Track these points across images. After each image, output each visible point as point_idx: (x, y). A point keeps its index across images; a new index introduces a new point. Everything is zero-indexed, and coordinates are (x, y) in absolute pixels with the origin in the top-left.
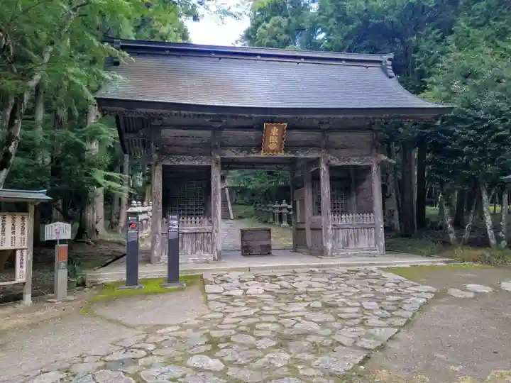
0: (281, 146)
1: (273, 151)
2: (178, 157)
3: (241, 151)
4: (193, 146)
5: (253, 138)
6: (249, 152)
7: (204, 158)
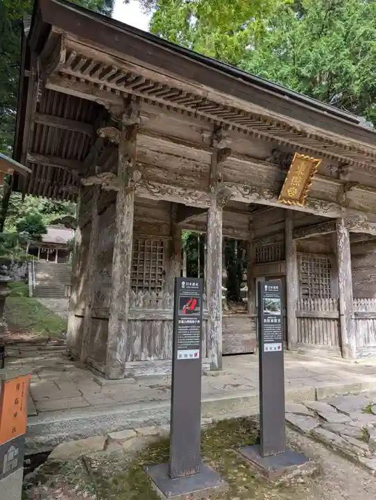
0: (302, 194)
1: (291, 199)
2: (162, 186)
3: (251, 192)
4: (183, 173)
5: (265, 177)
6: (261, 195)
7: (200, 193)
